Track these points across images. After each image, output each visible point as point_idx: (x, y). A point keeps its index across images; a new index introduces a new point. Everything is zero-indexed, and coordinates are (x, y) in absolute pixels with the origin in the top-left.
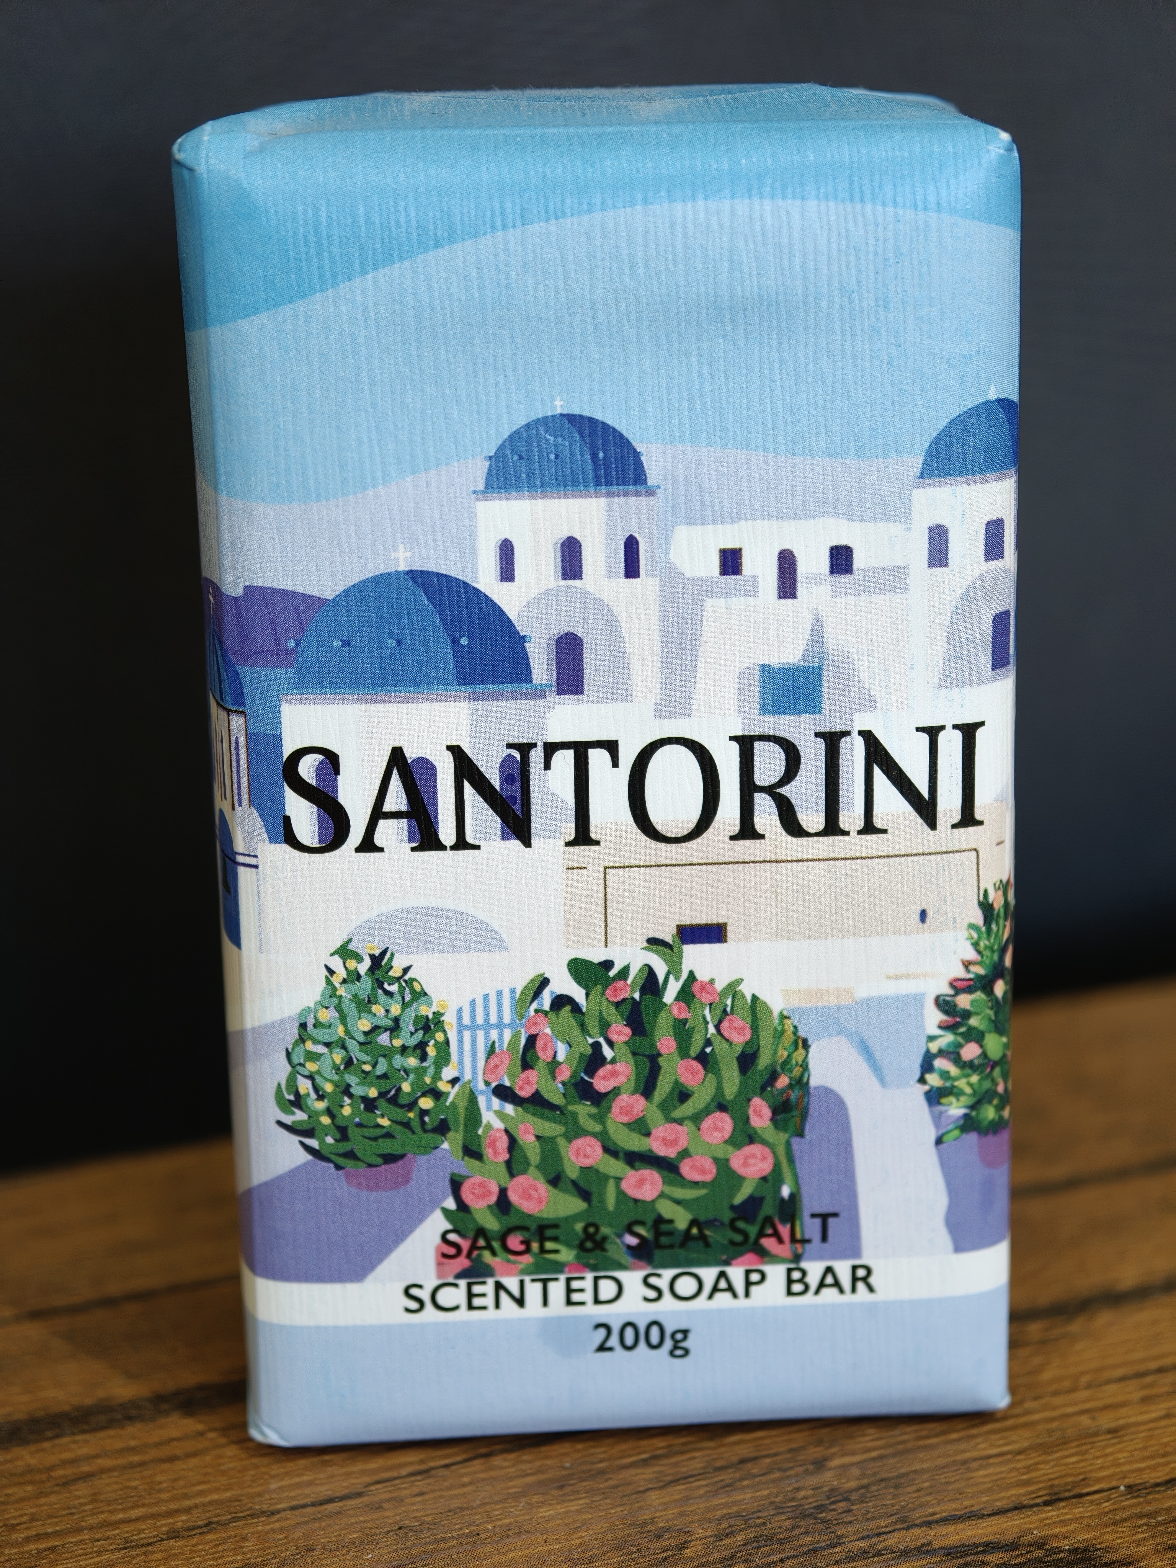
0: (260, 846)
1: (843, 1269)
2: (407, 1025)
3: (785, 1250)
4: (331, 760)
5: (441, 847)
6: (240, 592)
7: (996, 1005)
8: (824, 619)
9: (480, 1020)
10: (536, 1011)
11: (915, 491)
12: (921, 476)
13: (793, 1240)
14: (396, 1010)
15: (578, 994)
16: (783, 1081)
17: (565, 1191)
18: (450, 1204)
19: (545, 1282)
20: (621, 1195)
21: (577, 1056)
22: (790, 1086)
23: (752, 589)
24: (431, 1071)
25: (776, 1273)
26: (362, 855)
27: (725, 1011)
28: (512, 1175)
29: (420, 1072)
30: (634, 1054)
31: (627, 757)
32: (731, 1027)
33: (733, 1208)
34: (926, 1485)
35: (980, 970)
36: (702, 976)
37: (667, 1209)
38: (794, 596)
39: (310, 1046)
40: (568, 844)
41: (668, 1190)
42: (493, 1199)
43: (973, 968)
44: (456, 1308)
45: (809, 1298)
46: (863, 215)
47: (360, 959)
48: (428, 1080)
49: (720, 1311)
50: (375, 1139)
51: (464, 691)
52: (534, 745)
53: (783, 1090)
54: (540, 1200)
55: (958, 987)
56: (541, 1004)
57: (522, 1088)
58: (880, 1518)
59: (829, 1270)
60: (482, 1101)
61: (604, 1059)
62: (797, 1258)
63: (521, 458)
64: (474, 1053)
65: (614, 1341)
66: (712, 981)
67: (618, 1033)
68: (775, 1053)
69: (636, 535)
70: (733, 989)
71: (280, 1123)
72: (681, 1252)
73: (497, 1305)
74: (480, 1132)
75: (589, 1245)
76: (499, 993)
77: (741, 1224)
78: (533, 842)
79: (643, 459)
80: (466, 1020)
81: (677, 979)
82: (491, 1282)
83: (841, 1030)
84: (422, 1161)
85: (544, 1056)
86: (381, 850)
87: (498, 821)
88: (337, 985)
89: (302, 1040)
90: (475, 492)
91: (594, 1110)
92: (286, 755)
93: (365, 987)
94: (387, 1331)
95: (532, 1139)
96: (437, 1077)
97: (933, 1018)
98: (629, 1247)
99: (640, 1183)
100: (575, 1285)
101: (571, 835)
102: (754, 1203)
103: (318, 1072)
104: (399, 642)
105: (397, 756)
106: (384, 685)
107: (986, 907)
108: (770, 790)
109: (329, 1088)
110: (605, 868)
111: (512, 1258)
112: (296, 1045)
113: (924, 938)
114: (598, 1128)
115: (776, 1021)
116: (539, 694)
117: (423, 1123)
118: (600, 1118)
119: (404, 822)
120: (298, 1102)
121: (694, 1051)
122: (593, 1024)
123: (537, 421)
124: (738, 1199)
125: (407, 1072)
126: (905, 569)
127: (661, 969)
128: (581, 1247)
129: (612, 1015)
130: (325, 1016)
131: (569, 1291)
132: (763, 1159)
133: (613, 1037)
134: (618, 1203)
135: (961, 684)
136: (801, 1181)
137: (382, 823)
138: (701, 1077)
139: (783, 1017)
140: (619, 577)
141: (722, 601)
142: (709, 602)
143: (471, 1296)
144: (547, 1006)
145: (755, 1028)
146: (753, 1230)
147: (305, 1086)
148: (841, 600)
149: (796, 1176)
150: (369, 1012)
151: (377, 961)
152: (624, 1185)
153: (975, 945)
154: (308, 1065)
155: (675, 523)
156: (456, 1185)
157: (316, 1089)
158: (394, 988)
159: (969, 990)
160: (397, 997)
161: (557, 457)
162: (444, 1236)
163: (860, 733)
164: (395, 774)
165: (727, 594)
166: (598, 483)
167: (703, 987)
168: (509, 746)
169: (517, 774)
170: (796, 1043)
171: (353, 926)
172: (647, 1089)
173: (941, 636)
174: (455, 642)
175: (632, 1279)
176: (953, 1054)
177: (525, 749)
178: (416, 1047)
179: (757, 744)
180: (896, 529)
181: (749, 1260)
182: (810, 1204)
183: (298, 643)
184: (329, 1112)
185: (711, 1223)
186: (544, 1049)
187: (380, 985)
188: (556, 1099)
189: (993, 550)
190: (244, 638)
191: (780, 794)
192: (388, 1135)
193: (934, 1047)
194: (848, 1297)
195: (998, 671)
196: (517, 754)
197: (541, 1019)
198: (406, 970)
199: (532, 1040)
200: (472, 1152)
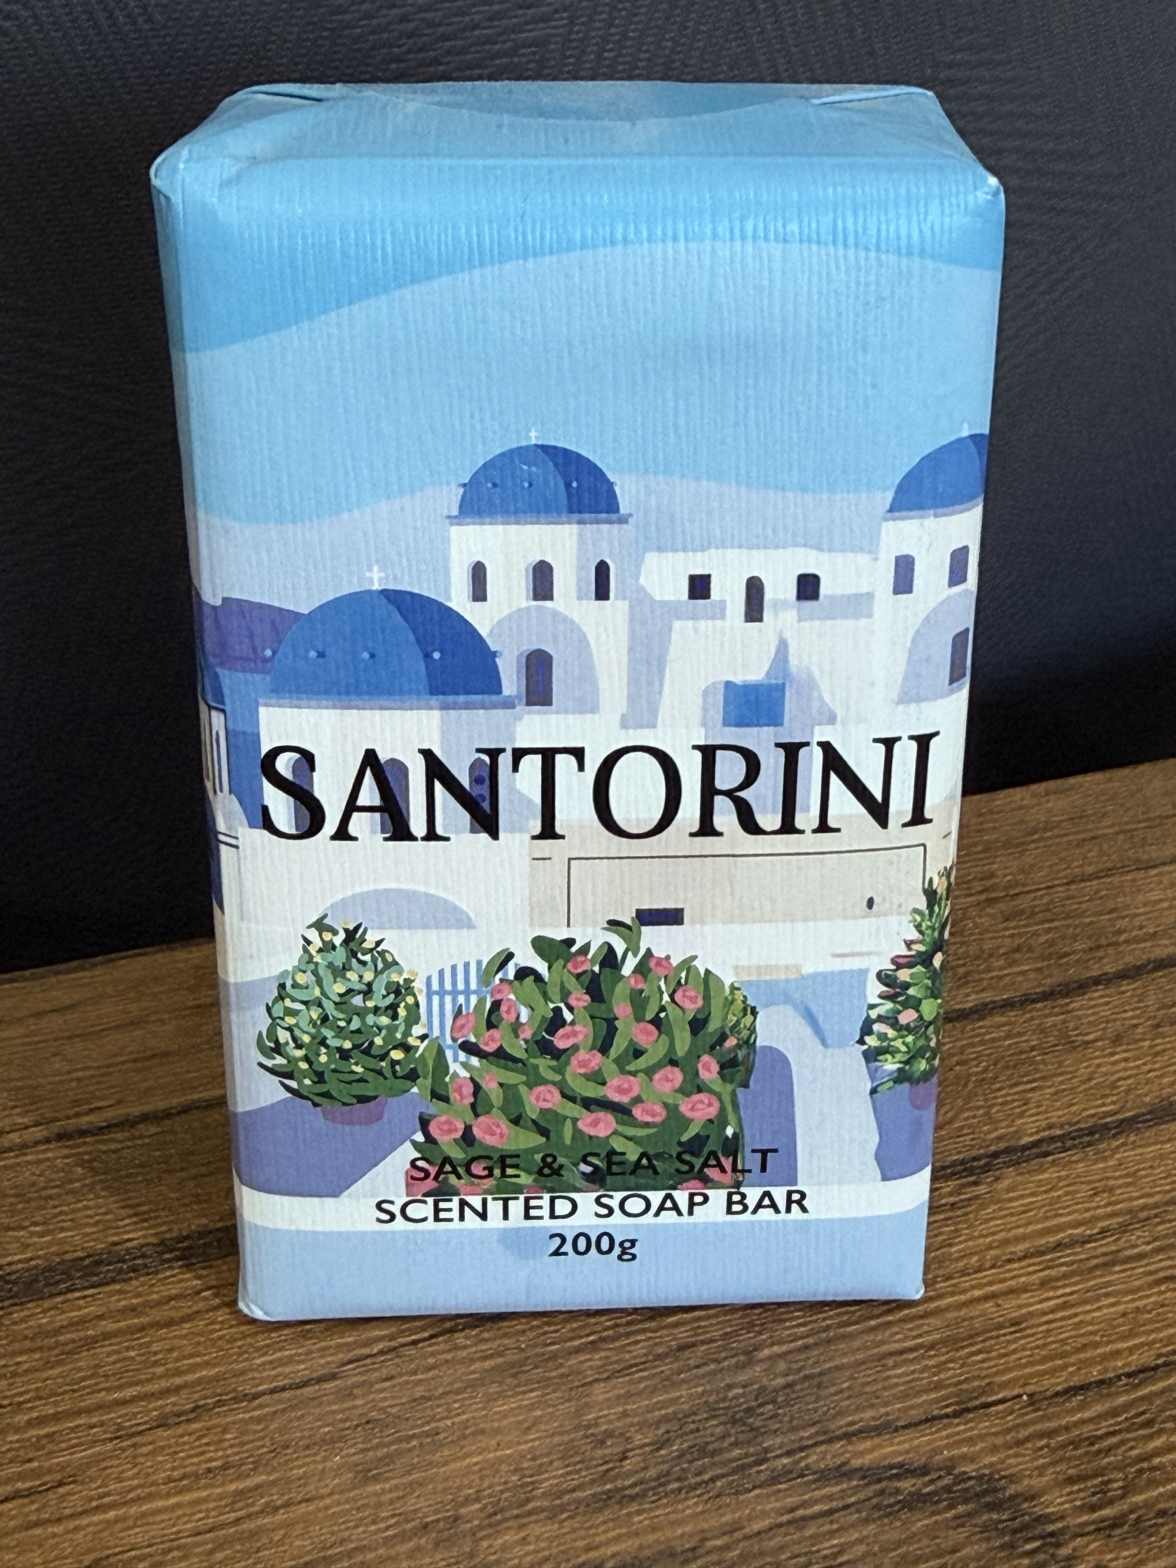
0: (240, 829)
1: (779, 1194)
2: (380, 988)
3: (728, 1178)
4: (308, 759)
5: (411, 838)
6: (219, 603)
7: (934, 976)
8: (790, 642)
9: (448, 986)
10: (501, 980)
11: (884, 524)
12: (891, 510)
13: (735, 1169)
14: (368, 976)
15: (541, 967)
16: (731, 1042)
17: (527, 1128)
18: (419, 1137)
19: (506, 1201)
20: (576, 1132)
21: (539, 1019)
22: (739, 1046)
23: (720, 613)
24: (402, 1028)
25: (718, 1197)
26: (337, 843)
27: (679, 982)
28: (477, 1115)
29: (391, 1030)
30: (592, 1017)
31: (593, 764)
32: (684, 996)
33: (680, 1143)
34: (845, 1385)
35: (921, 948)
36: (659, 953)
37: (618, 1144)
38: (760, 620)
39: (288, 1003)
40: (534, 838)
41: (620, 1128)
42: (458, 1135)
43: (914, 947)
44: (425, 1219)
45: (747, 1216)
46: (846, 258)
47: (335, 933)
48: (399, 1036)
49: (665, 1226)
50: (350, 1083)
51: (434, 701)
52: (503, 750)
53: (731, 1050)
54: (501, 1135)
55: (898, 963)
56: (506, 973)
57: (487, 1044)
58: (803, 1428)
59: (767, 1194)
60: (449, 1054)
61: (563, 1023)
62: (738, 1185)
63: (495, 485)
64: (442, 1014)
65: (568, 1247)
66: (668, 958)
67: (578, 999)
68: (725, 1018)
69: (608, 560)
70: (687, 964)
71: (261, 1065)
72: (632, 1179)
73: (462, 1218)
74: (447, 1079)
75: (546, 1171)
76: (467, 965)
77: (687, 1157)
78: (501, 835)
79: (617, 490)
80: (435, 986)
81: (635, 956)
82: (456, 1199)
83: (787, 1000)
84: (393, 1102)
85: (507, 1017)
86: (355, 839)
87: (467, 816)
88: (314, 953)
89: (281, 998)
90: (448, 517)
91: (554, 1063)
92: (264, 751)
93: (339, 957)
94: (361, 1236)
95: (494, 1085)
96: (407, 1033)
97: (874, 990)
98: (583, 1174)
99: (595, 1123)
100: (533, 1203)
101: (537, 830)
102: (699, 1141)
103: (296, 1025)
104: (372, 656)
105: (370, 758)
106: (359, 694)
107: (930, 894)
108: (729, 793)
109: (306, 1039)
110: (570, 859)
111: (476, 1181)
112: (275, 1001)
113: (871, 922)
114: (558, 1078)
115: (727, 991)
116: (509, 704)
117: (394, 1072)
118: (560, 1071)
119: (377, 815)
120: (278, 1049)
121: (649, 1016)
122: (554, 992)
123: (512, 451)
124: (685, 1138)
125: (380, 1029)
126: (870, 596)
127: (619, 947)
128: (540, 1172)
129: (572, 984)
130: (301, 979)
131: (527, 1208)
132: (710, 1105)
133: (573, 1002)
134: (573, 1138)
135: (919, 700)
136: (744, 1123)
137: (355, 815)
138: (654, 1038)
139: (733, 988)
140: (589, 599)
141: (690, 623)
142: (677, 624)
143: (437, 1210)
144: (511, 976)
145: (707, 998)
146: (698, 1163)
147: (283, 1036)
148: (806, 624)
149: (740, 1120)
150: (344, 977)
151: (350, 935)
152: (580, 1124)
153: (918, 927)
154: (287, 1019)
155: (646, 550)
156: (424, 1123)
157: (295, 1039)
158: (367, 958)
159: (910, 966)
160: (370, 965)
161: (530, 485)
162: (413, 1163)
163: (820, 744)
164: (368, 773)
165: (694, 617)
166: (571, 511)
167: (659, 961)
168: (479, 750)
169: (486, 774)
170: (745, 1010)
171: (328, 904)
172: (604, 1049)
173: (902, 657)
174: (427, 656)
175: (586, 1200)
176: (891, 1020)
177: (494, 754)
178: (387, 1008)
179: (719, 753)
180: (863, 559)
181: (694, 1185)
182: (750, 1142)
183: (274, 653)
184: (306, 1059)
185: (659, 1156)
186: (508, 1012)
187: (354, 955)
188: (519, 1054)
189: (957, 576)
190: (223, 645)
191: (738, 797)
192: (361, 1080)
193: (874, 1014)
194: (783, 1215)
195: (955, 685)
196: (486, 759)
197: (505, 987)
198: (378, 943)
199: (496, 1005)
200: (439, 1095)
